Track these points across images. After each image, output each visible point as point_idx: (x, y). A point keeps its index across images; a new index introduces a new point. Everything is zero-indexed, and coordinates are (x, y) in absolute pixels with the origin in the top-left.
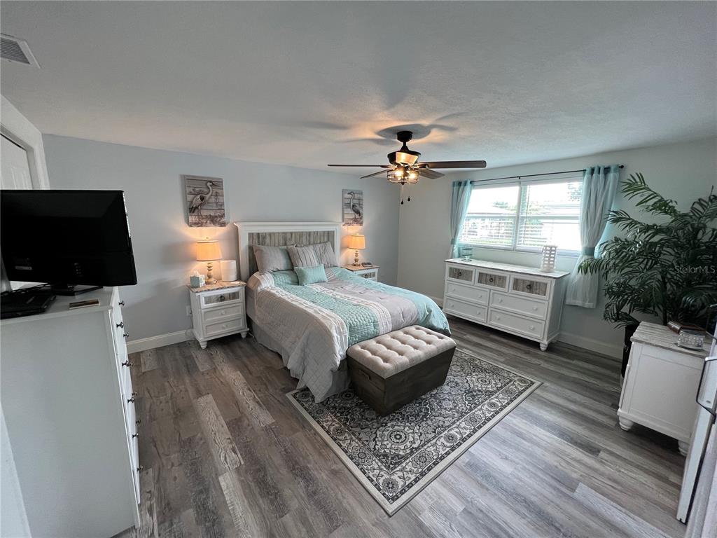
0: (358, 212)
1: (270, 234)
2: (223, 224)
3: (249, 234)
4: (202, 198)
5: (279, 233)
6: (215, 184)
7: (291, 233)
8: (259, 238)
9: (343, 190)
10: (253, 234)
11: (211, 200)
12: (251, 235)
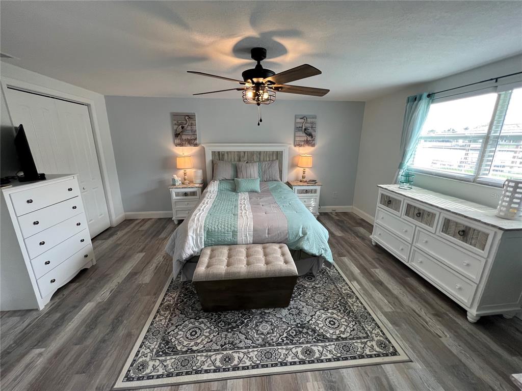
0: (310, 135)
1: (228, 152)
2: (196, 145)
3: (212, 152)
4: (183, 128)
5: (234, 152)
6: (190, 117)
7: (244, 152)
8: (219, 155)
9: (296, 116)
10: (215, 152)
11: (188, 129)
12: (213, 153)
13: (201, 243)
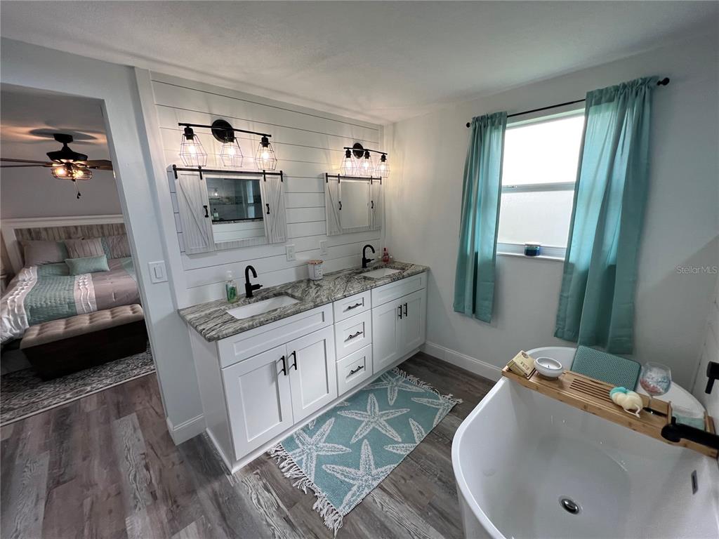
3: (16, 230)
5: (58, 227)
7: (76, 227)
8: (30, 233)
10: (21, 230)
13: (23, 322)
